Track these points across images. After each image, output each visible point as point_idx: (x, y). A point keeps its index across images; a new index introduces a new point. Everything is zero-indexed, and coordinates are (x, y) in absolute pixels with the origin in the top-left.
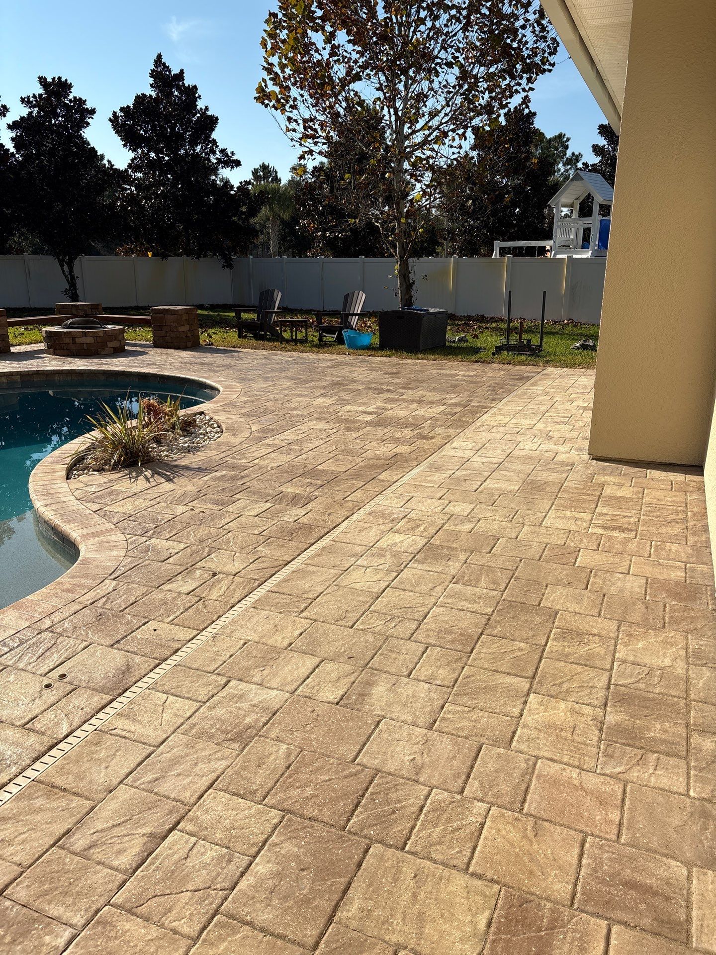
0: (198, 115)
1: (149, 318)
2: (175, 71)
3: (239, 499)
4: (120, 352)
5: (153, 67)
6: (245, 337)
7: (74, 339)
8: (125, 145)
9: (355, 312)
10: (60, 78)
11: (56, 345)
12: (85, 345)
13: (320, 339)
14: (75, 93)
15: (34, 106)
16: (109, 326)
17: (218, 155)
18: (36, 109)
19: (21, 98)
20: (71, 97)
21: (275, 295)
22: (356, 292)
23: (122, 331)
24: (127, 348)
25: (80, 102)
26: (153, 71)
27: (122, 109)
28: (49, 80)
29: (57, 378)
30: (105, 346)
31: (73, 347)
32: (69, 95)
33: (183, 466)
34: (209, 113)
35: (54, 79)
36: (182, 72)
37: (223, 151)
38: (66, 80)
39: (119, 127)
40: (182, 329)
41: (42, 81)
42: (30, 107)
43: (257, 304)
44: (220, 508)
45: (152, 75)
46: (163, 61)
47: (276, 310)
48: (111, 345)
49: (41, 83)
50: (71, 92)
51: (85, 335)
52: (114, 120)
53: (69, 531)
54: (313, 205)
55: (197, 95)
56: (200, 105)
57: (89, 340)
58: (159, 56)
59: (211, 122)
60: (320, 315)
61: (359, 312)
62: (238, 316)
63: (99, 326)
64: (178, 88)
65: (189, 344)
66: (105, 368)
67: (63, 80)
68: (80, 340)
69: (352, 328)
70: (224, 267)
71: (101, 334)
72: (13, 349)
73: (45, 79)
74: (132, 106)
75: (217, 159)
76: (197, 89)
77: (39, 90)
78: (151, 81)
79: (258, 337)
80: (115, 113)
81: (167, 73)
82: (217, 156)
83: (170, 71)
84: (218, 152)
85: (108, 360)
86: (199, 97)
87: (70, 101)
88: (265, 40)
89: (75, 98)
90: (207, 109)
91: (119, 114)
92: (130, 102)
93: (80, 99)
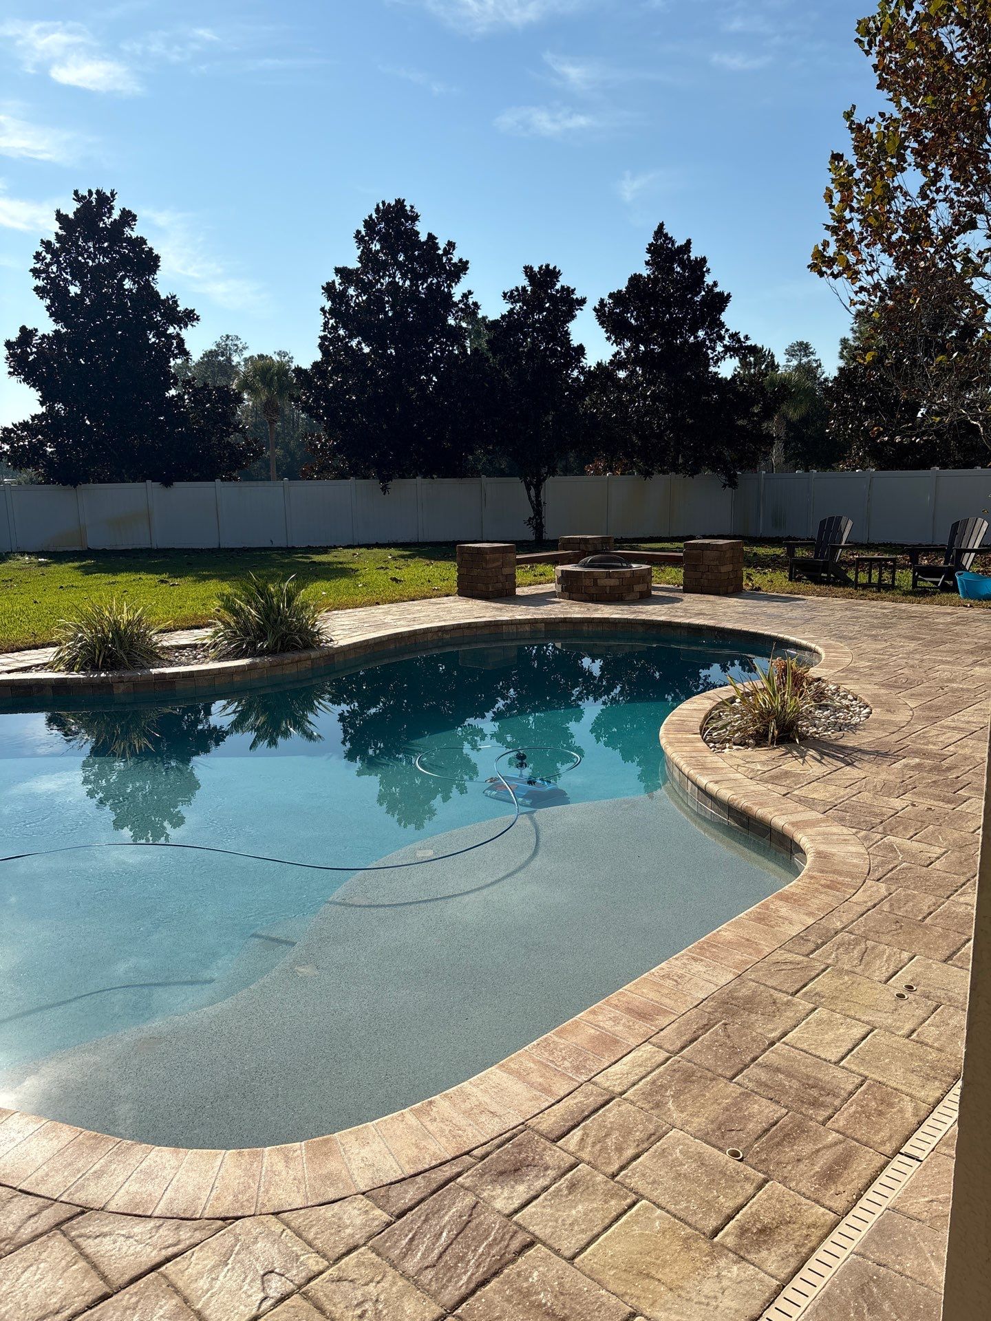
0: (703, 293)
1: (682, 554)
2: (680, 242)
3: (969, 798)
4: (646, 597)
5: (652, 240)
6: (799, 580)
7: (595, 580)
8: (608, 339)
9: (970, 547)
10: (547, 266)
11: (572, 588)
12: (608, 588)
13: (914, 585)
14: (563, 282)
15: (516, 302)
16: (634, 566)
17: (727, 341)
18: (518, 305)
19: (504, 293)
20: (558, 286)
21: (843, 523)
22: (971, 520)
23: (649, 571)
24: (653, 593)
25: (568, 291)
26: (650, 245)
27: (611, 296)
28: (536, 269)
29: (585, 628)
30: (630, 589)
31: (593, 590)
32: (555, 285)
33: (851, 747)
34: (717, 290)
35: (540, 268)
36: (689, 242)
37: (734, 336)
38: (555, 268)
39: (605, 316)
40: (724, 569)
41: (528, 270)
42: (512, 303)
43: (816, 537)
44: (952, 807)
45: (649, 251)
46: (665, 231)
47: (843, 544)
48: (638, 588)
49: (526, 272)
50: (558, 281)
51: (609, 575)
52: (600, 311)
53: (770, 817)
54: (851, 400)
55: (705, 269)
56: (709, 280)
57: (613, 582)
58: (661, 226)
59: (721, 301)
60: (914, 552)
61: (976, 547)
62: (791, 552)
63: (625, 565)
64: (682, 264)
65: (731, 589)
66: (643, 617)
67: (551, 267)
68: (601, 582)
69: (966, 570)
70: (724, 486)
71: (628, 575)
72: (519, 591)
73: (531, 268)
74: (624, 290)
75: (725, 346)
76: (706, 262)
77: (523, 282)
78: (648, 257)
79: (818, 581)
80: (602, 300)
81: (670, 246)
82: (725, 342)
83: (673, 243)
84: (727, 339)
85: (640, 607)
86: (708, 271)
87: (557, 291)
88: (831, 191)
89: (562, 287)
90: (715, 284)
91: (608, 301)
92: (622, 285)
93: (569, 288)
